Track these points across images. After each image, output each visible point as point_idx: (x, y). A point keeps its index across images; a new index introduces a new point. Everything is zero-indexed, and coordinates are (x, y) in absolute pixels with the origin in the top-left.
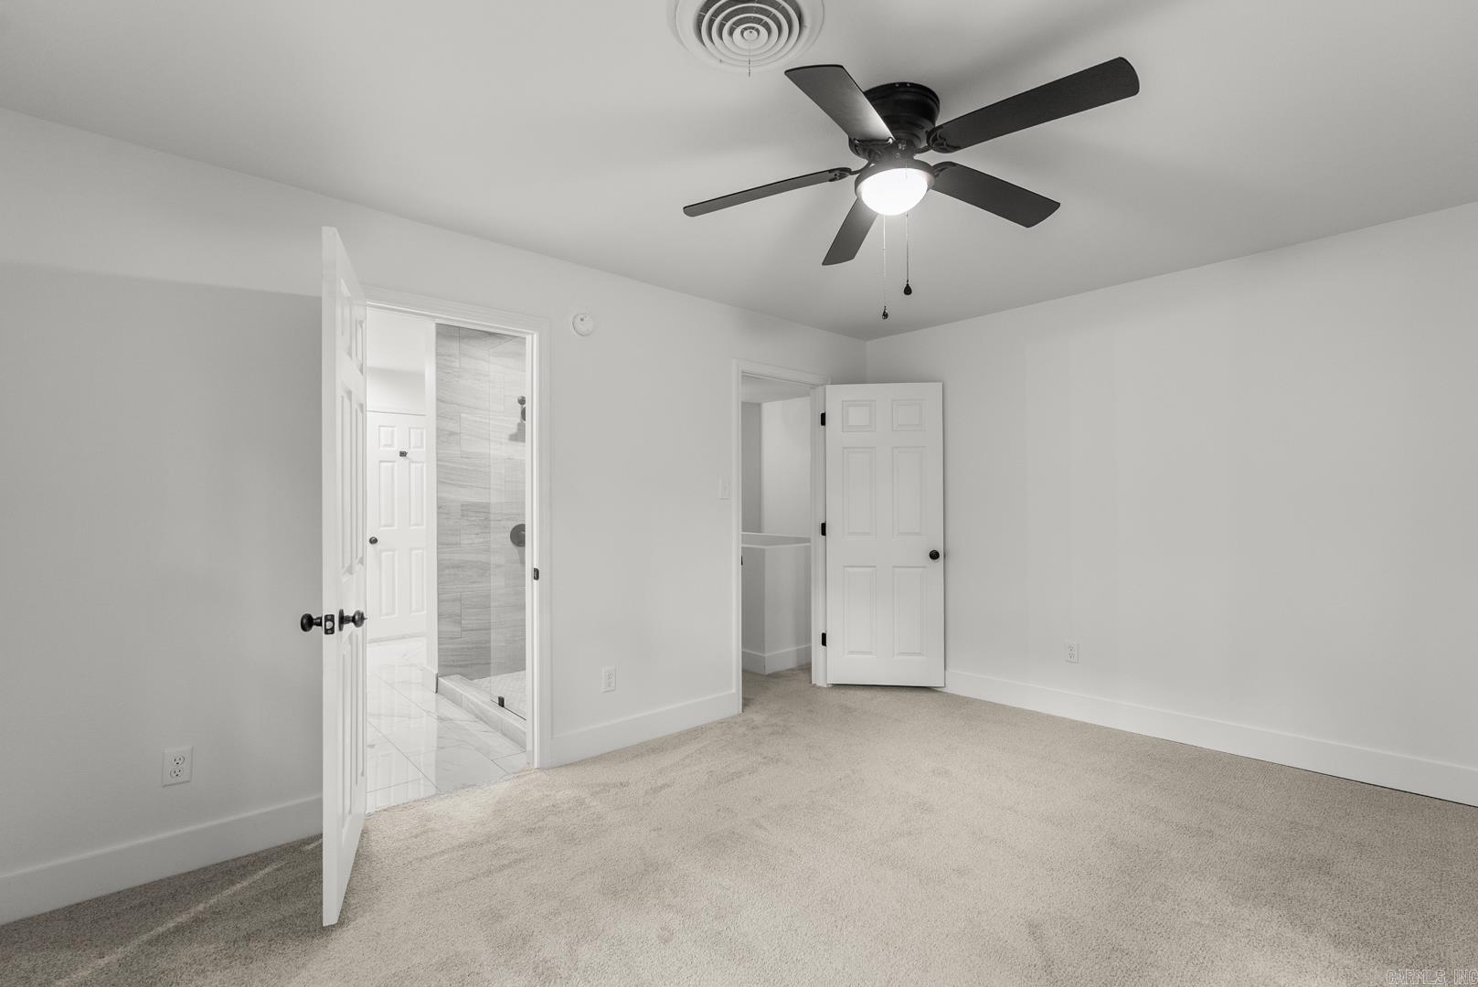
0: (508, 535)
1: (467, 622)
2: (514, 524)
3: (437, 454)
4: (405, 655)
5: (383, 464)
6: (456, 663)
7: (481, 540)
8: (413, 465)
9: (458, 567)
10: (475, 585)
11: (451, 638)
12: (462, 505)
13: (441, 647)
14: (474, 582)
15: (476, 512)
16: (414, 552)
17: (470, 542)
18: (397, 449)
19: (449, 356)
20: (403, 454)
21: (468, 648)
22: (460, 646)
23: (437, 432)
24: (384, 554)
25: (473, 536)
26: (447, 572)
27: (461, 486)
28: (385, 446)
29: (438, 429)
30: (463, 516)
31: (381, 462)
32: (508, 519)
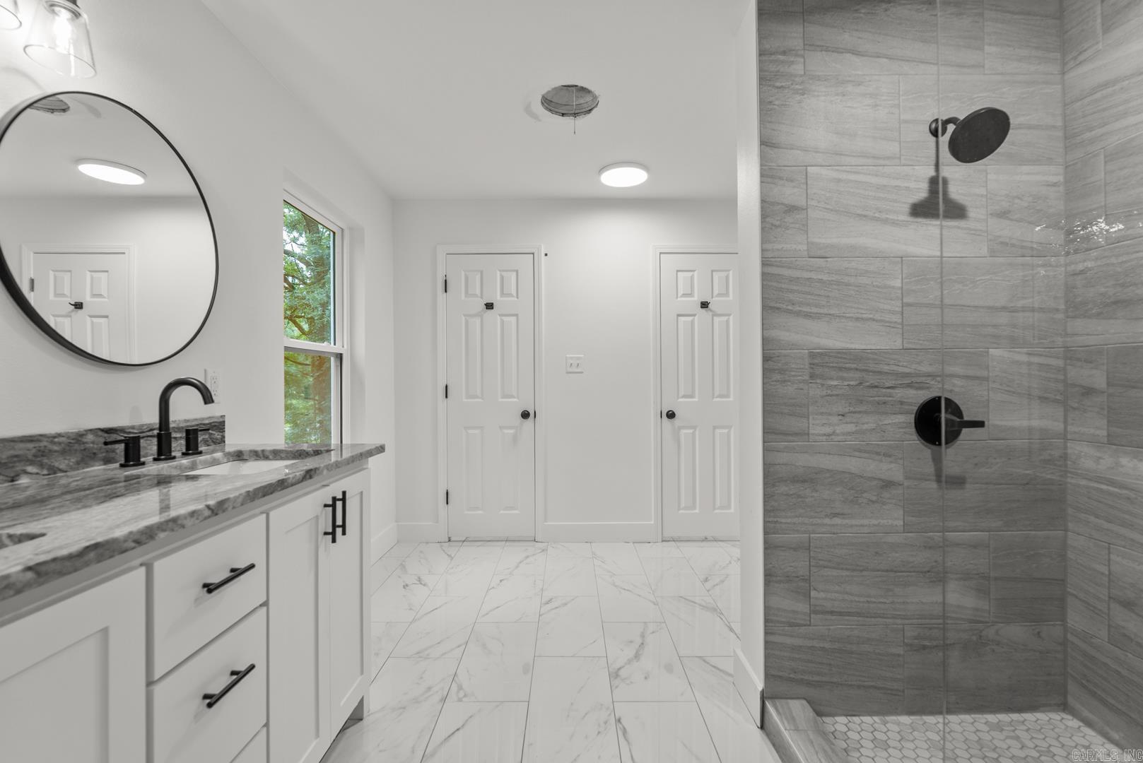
0: (911, 419)
1: (822, 595)
2: (923, 396)
3: (763, 250)
4: (706, 580)
5: (682, 319)
6: (799, 676)
7: (851, 428)
8: (717, 319)
9: (804, 481)
10: (837, 521)
11: (791, 625)
12: (812, 355)
13: (772, 638)
14: (836, 515)
15: (840, 369)
16: (718, 431)
17: (828, 430)
18: (697, 299)
19: (784, 53)
20: (704, 305)
21: (823, 649)
22: (809, 643)
23: (763, 208)
24: (684, 431)
25: (835, 419)
26: (783, 489)
27: (808, 316)
28: (684, 295)
29: (763, 201)
30: (812, 376)
31: (678, 315)
32: (909, 386)
